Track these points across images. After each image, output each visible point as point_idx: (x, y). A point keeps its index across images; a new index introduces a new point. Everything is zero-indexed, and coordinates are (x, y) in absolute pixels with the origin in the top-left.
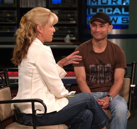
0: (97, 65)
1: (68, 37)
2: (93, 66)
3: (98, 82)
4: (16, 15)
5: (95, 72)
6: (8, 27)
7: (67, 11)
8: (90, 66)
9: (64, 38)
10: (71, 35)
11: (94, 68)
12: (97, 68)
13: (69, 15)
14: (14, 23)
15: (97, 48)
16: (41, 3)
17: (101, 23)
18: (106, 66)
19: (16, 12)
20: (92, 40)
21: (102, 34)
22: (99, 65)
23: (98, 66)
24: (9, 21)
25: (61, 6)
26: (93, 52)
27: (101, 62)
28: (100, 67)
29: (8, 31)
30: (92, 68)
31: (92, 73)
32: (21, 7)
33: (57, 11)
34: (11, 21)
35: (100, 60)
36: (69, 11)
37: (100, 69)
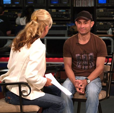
0: (81, 54)
1: (110, 30)
2: (79, 55)
3: (83, 67)
4: (70, 13)
5: (80, 60)
6: (64, 22)
7: (110, 9)
8: (76, 55)
9: (107, 31)
10: (113, 29)
11: (79, 57)
12: (81, 57)
13: (112, 13)
14: (69, 19)
15: (81, 40)
16: (90, 3)
17: (84, 21)
18: (90, 55)
19: (70, 10)
20: (78, 34)
21: (86, 29)
22: (83, 54)
23: (83, 56)
24: (65, 17)
25: (106, 5)
26: (79, 44)
27: (85, 52)
28: (84, 56)
29: (64, 25)
30: (77, 57)
31: (79, 60)
32: (74, 6)
33: (102, 10)
34: (66, 17)
35: (84, 50)
36: (112, 9)
37: (84, 58)
